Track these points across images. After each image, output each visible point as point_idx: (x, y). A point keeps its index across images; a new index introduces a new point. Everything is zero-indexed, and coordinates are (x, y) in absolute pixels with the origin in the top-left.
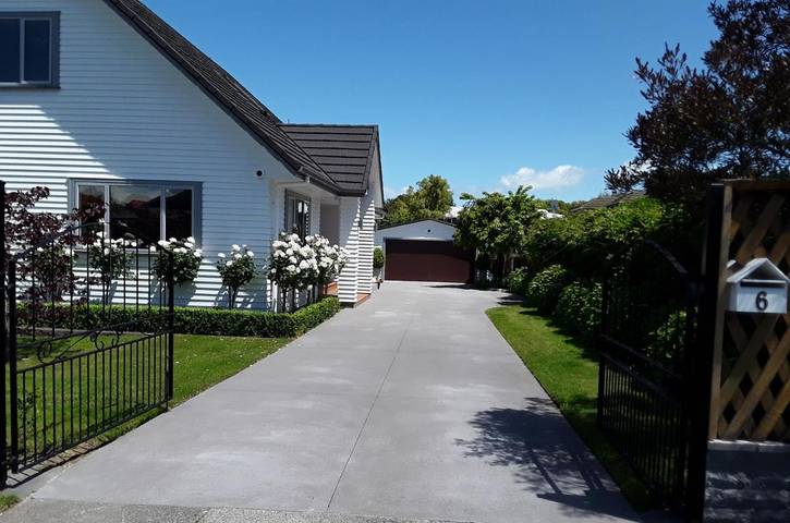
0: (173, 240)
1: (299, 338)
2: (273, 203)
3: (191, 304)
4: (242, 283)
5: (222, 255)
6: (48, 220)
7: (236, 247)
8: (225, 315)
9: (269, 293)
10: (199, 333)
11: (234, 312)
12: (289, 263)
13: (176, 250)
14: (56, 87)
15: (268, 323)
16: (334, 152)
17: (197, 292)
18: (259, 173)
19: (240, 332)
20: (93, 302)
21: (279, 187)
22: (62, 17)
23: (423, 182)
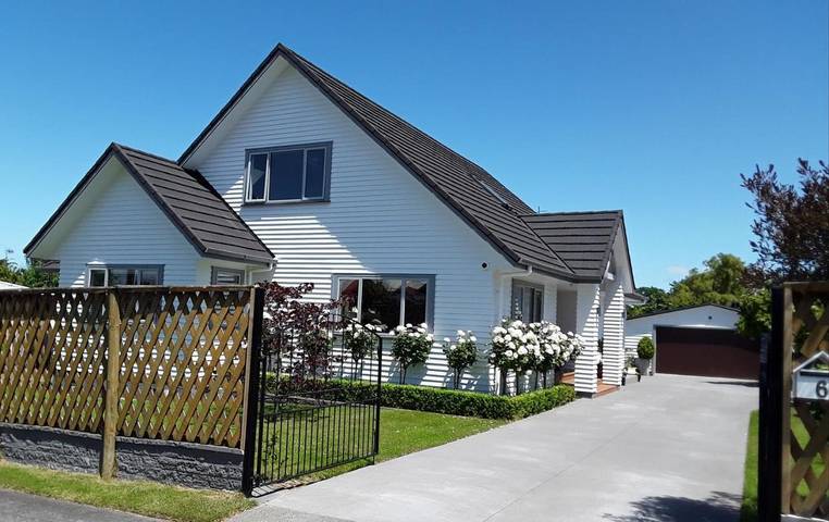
0: (409, 325)
1: (517, 422)
2: (498, 292)
3: (423, 383)
4: (465, 366)
5: (447, 340)
6: (313, 309)
7: (461, 332)
8: (448, 395)
9: (491, 377)
10: (426, 410)
11: (456, 392)
12: (508, 348)
13: (411, 335)
14: (327, 201)
15: (487, 405)
16: (574, 240)
17: (429, 372)
18: (484, 265)
19: (461, 412)
20: (346, 378)
21: (504, 276)
22: (334, 146)
23: (711, 261)
